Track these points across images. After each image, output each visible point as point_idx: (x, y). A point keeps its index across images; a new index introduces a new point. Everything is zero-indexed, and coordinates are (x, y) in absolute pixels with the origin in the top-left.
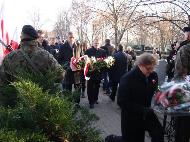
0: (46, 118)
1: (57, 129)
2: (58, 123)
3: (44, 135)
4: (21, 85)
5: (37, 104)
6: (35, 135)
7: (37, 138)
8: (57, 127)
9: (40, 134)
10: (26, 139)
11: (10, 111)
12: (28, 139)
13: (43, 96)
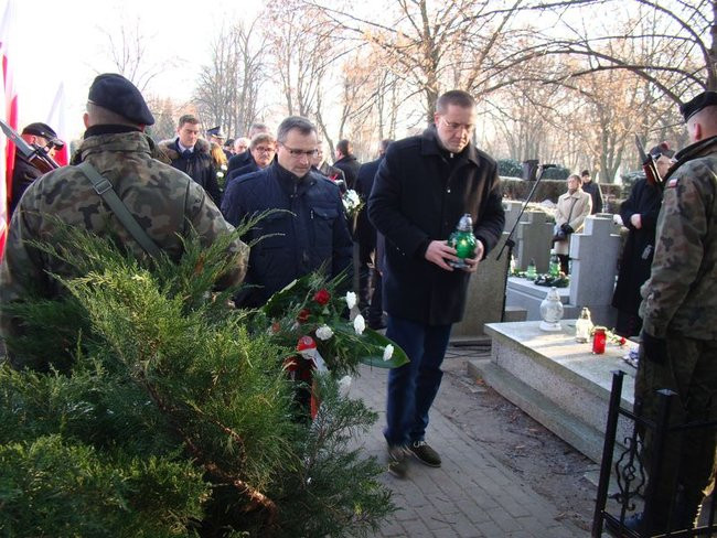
0: (196, 407)
1: (230, 445)
2: (236, 425)
3: (190, 462)
4: (113, 285)
5: (164, 353)
6: (158, 464)
7: (164, 473)
8: (230, 440)
9: (176, 460)
10: (130, 474)
11: (57, 385)
12: (136, 473)
13: (184, 328)
